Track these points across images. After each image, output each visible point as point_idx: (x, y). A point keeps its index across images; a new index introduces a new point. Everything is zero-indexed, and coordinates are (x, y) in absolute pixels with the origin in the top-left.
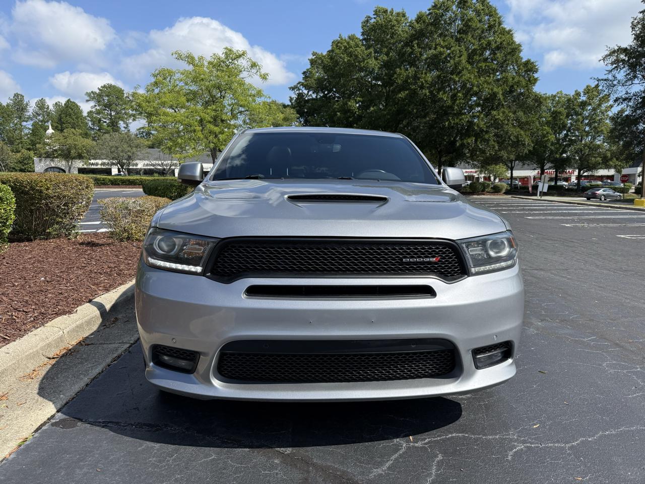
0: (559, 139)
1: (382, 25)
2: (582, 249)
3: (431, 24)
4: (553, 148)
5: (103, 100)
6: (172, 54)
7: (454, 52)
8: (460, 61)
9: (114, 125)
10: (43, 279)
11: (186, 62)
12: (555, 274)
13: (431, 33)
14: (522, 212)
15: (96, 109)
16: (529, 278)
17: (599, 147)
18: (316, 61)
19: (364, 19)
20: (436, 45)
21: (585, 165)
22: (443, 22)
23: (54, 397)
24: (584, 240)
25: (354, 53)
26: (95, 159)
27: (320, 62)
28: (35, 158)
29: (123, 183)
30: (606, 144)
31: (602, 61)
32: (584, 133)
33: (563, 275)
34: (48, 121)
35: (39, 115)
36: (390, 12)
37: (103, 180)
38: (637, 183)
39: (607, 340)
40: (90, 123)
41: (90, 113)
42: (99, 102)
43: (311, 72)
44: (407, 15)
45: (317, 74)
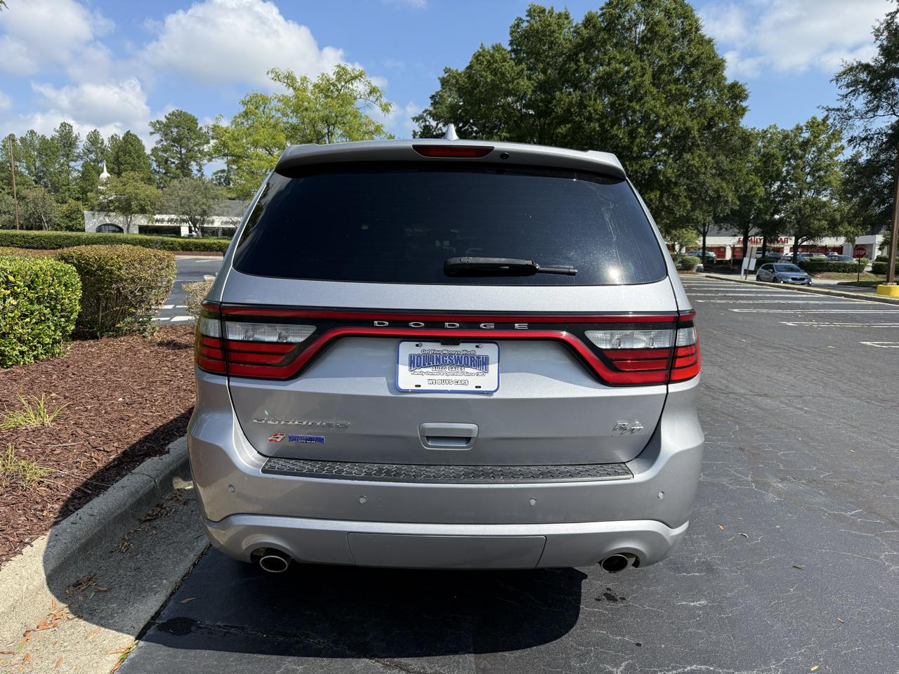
0: (770, 194)
1: (537, 30)
2: (816, 362)
3: (604, 29)
4: (761, 206)
5: (171, 132)
6: (268, 73)
7: (635, 70)
8: (643, 82)
9: (184, 167)
10: (121, 399)
11: (285, 84)
12: (786, 404)
13: (604, 42)
14: (724, 301)
15: (162, 145)
16: (752, 409)
17: (824, 205)
18: (448, 81)
19: (513, 22)
20: (610, 59)
21: (805, 230)
22: (620, 27)
23: (155, 583)
24: (816, 348)
25: (500, 70)
26: (160, 213)
27: (454, 81)
28: (85, 212)
29: (196, 248)
30: (834, 201)
31: (835, 81)
32: (805, 186)
33: (799, 406)
34: (102, 161)
35: (90, 152)
36: (549, 12)
37: (172, 244)
38: (875, 258)
39: (879, 515)
40: (154, 165)
41: (155, 150)
42: (166, 135)
43: (441, 97)
44: (571, 17)
45: (450, 100)
